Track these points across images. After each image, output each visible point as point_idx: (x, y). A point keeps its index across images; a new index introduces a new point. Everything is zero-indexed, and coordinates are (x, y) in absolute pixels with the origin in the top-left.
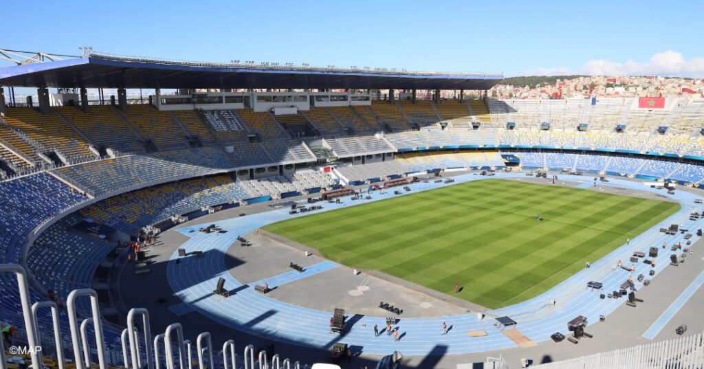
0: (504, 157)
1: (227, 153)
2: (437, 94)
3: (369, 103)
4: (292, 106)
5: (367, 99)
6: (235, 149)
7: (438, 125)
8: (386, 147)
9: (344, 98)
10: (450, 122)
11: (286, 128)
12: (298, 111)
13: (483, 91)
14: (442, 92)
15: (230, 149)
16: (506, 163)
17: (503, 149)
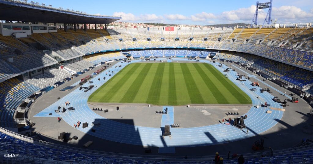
0: (124, 54)
1: (10, 63)
2: (85, 26)
3: (56, 31)
4: (24, 33)
5: (55, 29)
6: (14, 59)
7: (92, 41)
8: (79, 54)
9: (45, 28)
10: (96, 40)
11: (29, 45)
12: (27, 36)
13: (104, 25)
14: (88, 25)
15: (11, 60)
16: (127, 57)
17: (123, 50)
